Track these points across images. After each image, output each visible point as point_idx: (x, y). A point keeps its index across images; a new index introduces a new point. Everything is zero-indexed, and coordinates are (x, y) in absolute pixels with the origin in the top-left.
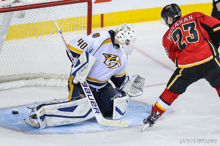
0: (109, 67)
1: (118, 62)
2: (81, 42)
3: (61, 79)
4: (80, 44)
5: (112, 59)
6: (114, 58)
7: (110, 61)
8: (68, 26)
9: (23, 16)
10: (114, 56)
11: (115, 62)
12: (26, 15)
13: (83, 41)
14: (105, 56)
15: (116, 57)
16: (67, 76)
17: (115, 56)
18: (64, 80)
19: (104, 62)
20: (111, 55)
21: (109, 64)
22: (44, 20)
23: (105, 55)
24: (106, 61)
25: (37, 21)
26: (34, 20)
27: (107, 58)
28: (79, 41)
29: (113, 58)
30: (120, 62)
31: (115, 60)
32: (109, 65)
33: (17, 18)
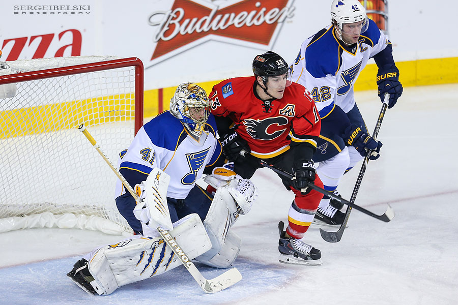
3: (86, 214)
8: (98, 112)
16: (96, 207)
18: (92, 216)
22: (51, 103)
25: (38, 104)
26: (32, 102)
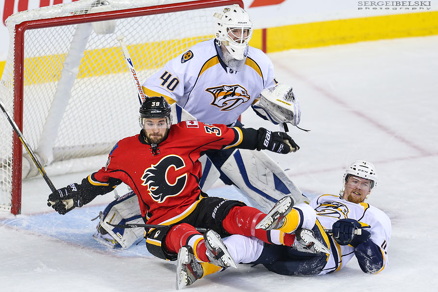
0: (224, 110)
1: (241, 95)
2: (166, 78)
4: (166, 81)
5: (227, 94)
6: (232, 92)
7: (224, 98)
9: (110, 30)
10: (231, 88)
11: (235, 97)
12: (117, 29)
13: (170, 76)
14: (212, 93)
15: (235, 88)
17: (233, 87)
19: (213, 104)
20: (223, 86)
21: (223, 104)
22: (151, 40)
23: (212, 90)
24: (217, 101)
25: (138, 41)
27: (216, 95)
28: (162, 78)
29: (228, 91)
30: (245, 95)
31: (233, 94)
32: (223, 106)
33: (101, 33)
